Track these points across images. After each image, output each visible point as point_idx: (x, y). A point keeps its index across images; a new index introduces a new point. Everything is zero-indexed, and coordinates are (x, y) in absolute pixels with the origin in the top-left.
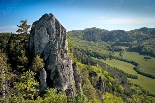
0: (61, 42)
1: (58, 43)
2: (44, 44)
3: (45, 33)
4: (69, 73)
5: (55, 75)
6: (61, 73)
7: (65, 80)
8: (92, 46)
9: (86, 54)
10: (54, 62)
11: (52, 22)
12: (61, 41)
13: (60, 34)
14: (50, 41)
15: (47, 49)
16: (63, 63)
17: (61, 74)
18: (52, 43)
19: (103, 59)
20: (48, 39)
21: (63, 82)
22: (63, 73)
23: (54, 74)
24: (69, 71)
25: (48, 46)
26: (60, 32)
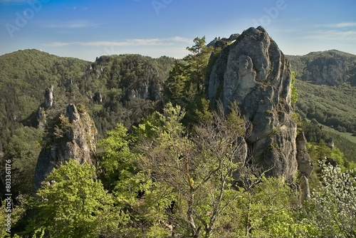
0: (278, 89)
1: (274, 89)
2: (246, 90)
3: (249, 68)
4: (291, 153)
5: (263, 154)
6: (276, 151)
7: (283, 166)
8: (323, 96)
9: (305, 115)
10: (264, 128)
11: (265, 45)
12: (279, 85)
13: (278, 70)
14: (258, 85)
15: (251, 99)
16: (281, 133)
17: (276, 154)
18: (262, 90)
19: (351, 132)
20: (254, 80)
21: (278, 169)
22: (279, 151)
23: (261, 152)
24: (291, 149)
25: (253, 94)
26: (278, 67)
